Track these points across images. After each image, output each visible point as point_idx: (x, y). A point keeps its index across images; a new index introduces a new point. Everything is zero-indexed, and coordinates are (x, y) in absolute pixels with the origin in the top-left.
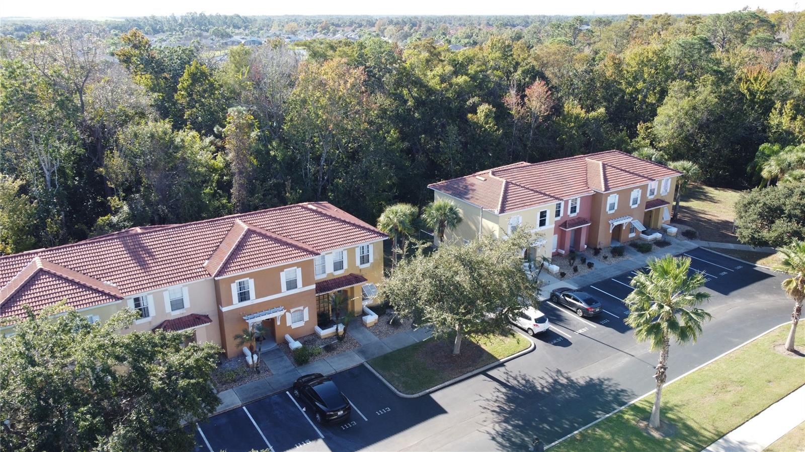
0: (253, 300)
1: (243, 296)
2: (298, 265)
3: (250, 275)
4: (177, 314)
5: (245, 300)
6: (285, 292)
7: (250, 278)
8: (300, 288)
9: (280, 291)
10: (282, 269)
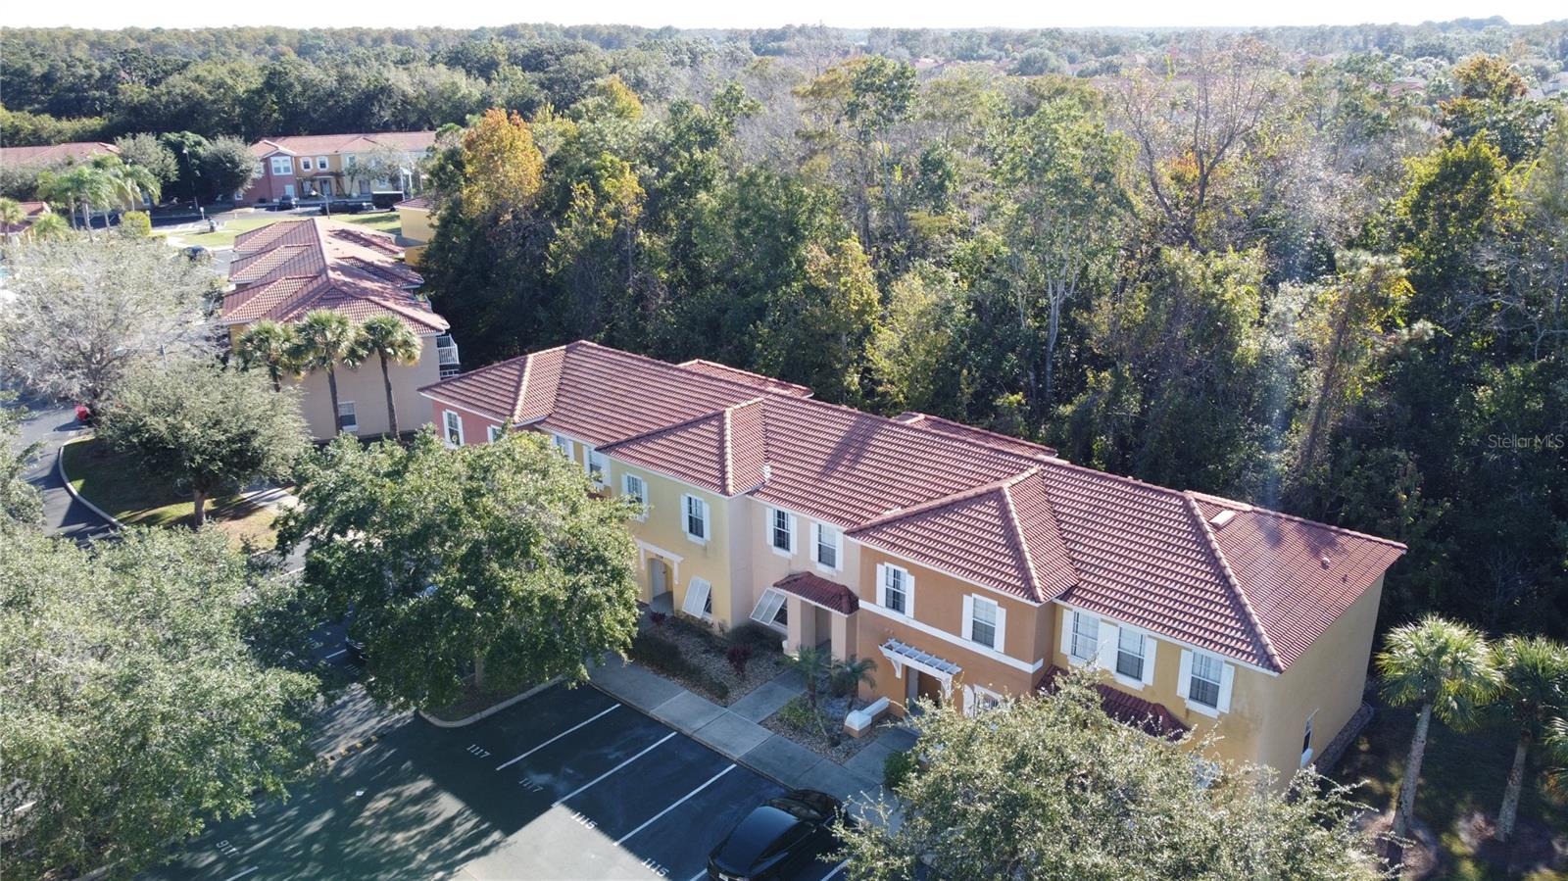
0: (907, 618)
1: (896, 601)
2: (1003, 602)
3: (913, 569)
4: (822, 571)
5: (898, 610)
6: (965, 641)
7: (911, 572)
8: (997, 652)
9: (958, 633)
10: (971, 589)
